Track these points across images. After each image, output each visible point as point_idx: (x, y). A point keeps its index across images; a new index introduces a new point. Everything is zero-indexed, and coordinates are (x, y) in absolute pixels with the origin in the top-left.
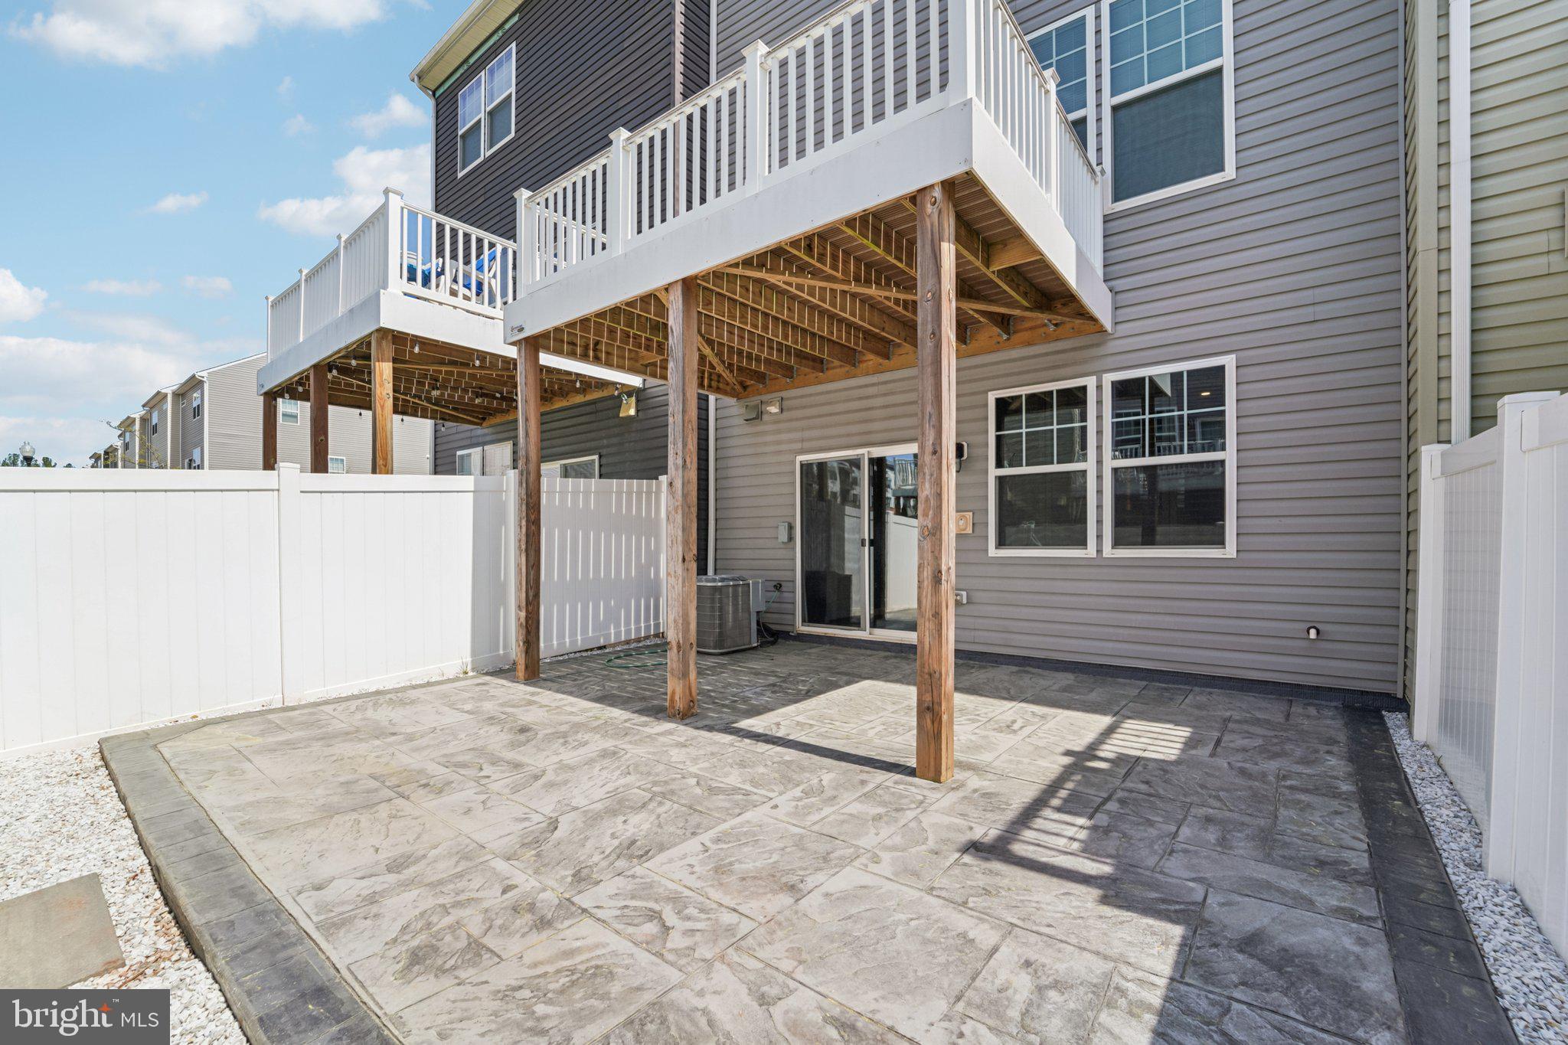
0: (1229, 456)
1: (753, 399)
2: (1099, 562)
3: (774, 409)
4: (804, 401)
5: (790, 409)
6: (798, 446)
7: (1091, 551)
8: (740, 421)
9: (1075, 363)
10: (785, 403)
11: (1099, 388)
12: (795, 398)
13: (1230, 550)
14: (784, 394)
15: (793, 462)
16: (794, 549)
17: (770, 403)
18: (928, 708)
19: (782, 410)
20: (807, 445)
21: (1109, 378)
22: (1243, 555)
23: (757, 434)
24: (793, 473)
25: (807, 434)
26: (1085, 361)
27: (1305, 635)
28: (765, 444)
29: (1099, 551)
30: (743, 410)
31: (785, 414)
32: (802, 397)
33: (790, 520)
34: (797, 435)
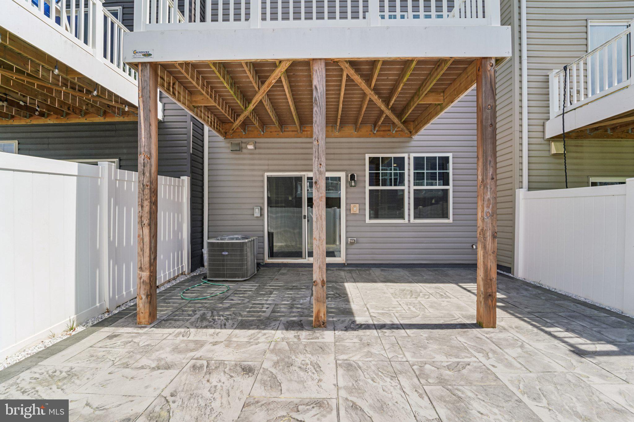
0: (450, 188)
1: (236, 139)
2: (409, 225)
3: (250, 147)
4: (266, 145)
5: (260, 148)
6: (266, 167)
7: (406, 221)
8: (228, 151)
9: (400, 147)
10: (257, 144)
11: (409, 158)
12: (264, 143)
13: (451, 220)
14: (258, 140)
15: (263, 176)
16: (263, 220)
17: (247, 143)
18: (490, 295)
19: (255, 148)
20: (271, 168)
21: (413, 155)
22: (455, 222)
23: (236, 159)
24: (263, 181)
25: (270, 162)
26: (404, 147)
27: (471, 247)
28: (244, 165)
29: (409, 221)
30: (229, 145)
31: (257, 151)
32: (268, 143)
33: (261, 205)
34: (266, 162)
